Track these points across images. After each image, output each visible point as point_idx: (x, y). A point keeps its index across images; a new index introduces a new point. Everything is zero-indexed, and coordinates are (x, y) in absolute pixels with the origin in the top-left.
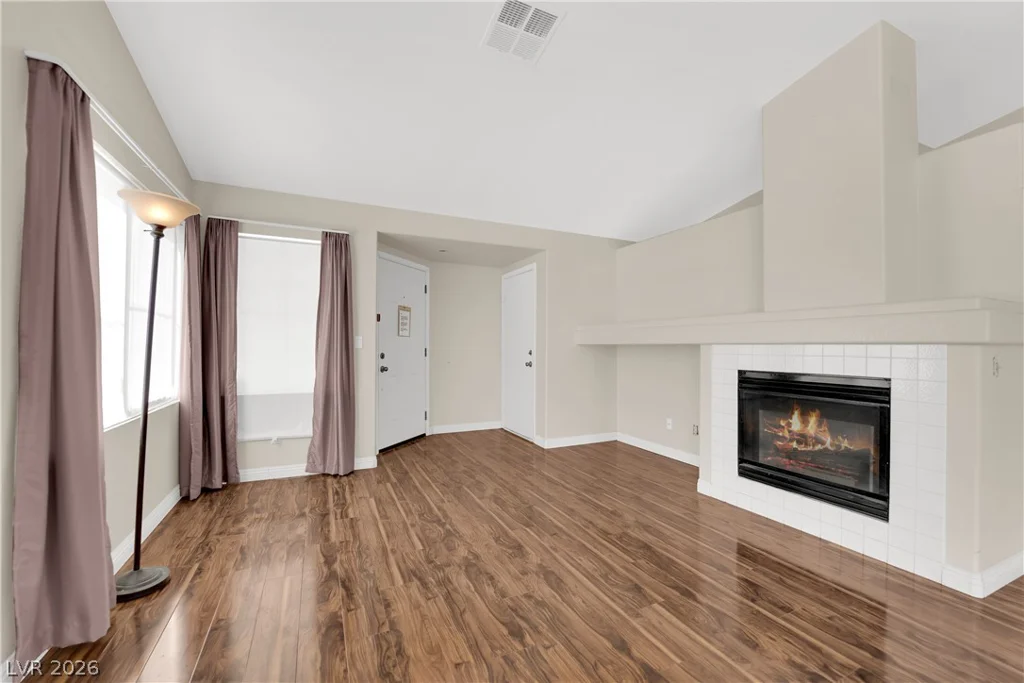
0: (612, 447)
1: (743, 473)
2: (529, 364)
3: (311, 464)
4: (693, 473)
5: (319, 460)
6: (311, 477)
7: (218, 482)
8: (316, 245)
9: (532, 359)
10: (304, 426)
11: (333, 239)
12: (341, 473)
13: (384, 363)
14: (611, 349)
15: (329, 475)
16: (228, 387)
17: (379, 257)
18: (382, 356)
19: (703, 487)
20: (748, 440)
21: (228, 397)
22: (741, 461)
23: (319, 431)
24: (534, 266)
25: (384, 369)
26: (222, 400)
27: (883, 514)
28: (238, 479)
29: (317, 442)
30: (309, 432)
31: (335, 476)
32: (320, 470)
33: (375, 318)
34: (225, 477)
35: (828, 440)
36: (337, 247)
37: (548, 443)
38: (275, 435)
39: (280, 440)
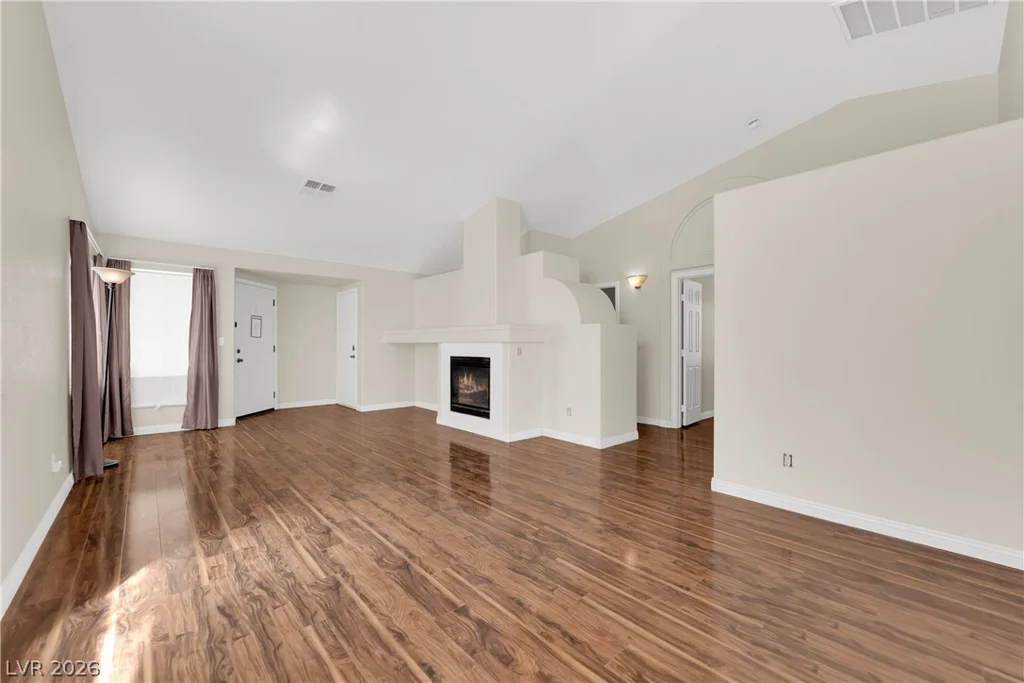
0: (412, 410)
1: (453, 409)
2: (353, 357)
3: (186, 423)
4: (433, 414)
5: (191, 421)
6: (185, 432)
7: (118, 434)
8: (189, 277)
9: (355, 353)
10: (180, 397)
11: (202, 274)
12: (209, 427)
13: (239, 356)
14: (412, 346)
15: (199, 430)
16: (124, 372)
17: (236, 282)
18: (239, 351)
19: (440, 421)
20: (454, 394)
21: (124, 378)
22: (452, 403)
23: (192, 400)
24: (356, 290)
25: (239, 361)
26: (120, 380)
27: (487, 415)
28: (132, 433)
29: (191, 407)
30: (184, 401)
31: (204, 430)
32: (193, 427)
33: (233, 324)
34: (123, 433)
35: (475, 387)
36: (205, 280)
37: (362, 409)
38: (158, 405)
39: (162, 408)
